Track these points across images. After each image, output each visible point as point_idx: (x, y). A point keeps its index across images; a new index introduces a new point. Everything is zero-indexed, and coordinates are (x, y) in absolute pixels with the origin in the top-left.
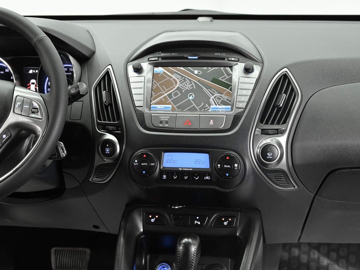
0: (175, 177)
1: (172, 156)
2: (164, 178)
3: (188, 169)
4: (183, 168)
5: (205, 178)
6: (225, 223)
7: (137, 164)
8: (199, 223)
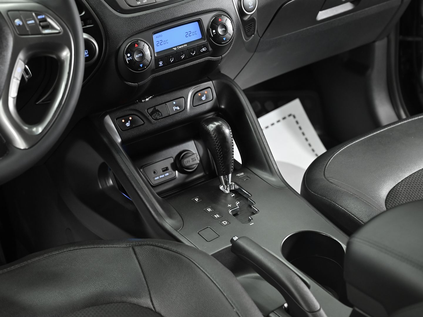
0: (172, 60)
1: (161, 36)
2: (160, 65)
4: (176, 47)
5: (202, 51)
6: (204, 98)
7: (131, 58)
8: (178, 108)
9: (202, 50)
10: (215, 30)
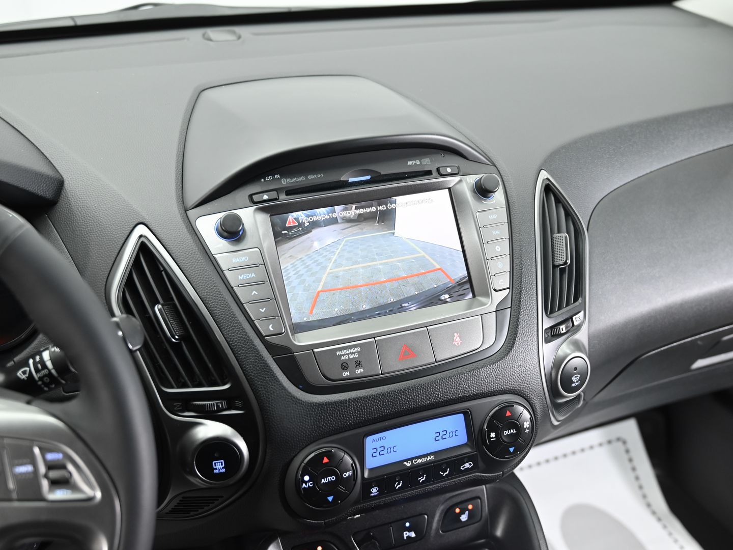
0: (399, 484)
1: (384, 438)
2: (373, 495)
3: (424, 460)
4: (411, 459)
5: (463, 468)
6: (464, 518)
7: (311, 484)
8: (413, 535)
9: (465, 466)
10: (494, 434)
